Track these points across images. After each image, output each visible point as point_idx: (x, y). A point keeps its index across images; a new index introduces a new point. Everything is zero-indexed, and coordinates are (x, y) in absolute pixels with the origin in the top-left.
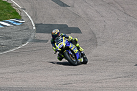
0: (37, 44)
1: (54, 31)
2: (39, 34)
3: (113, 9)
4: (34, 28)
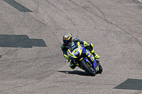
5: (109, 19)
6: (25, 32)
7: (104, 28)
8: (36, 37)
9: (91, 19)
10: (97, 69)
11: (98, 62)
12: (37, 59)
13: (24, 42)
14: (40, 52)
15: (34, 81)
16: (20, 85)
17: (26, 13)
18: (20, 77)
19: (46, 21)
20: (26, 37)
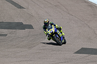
1: (46, 20)
3: (59, 10)
5: (71, 13)
6: (21, 20)
9: (60, 12)
10: (63, 41)
11: (64, 37)
12: (28, 36)
13: (20, 26)
15: (27, 49)
16: (18, 52)
17: (22, 9)
18: (18, 47)
19: (33, 14)
20: (21, 23)
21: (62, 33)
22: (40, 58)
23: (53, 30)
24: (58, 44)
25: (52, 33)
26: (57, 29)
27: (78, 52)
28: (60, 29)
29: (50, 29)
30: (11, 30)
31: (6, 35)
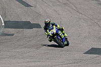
0: (5, 37)
1: (47, 20)
2: (7, 29)
3: (68, 8)
4: (3, 24)
5: (80, 11)
6: (28, 19)
7: (77, 16)
8: (35, 23)
9: (69, 11)
12: (36, 36)
13: (28, 25)
14: (38, 31)
15: (34, 49)
16: (26, 52)
17: (29, 8)
18: (25, 47)
19: (41, 13)
20: (29, 22)
21: (64, 34)
22: (48, 59)
23: (54, 31)
24: (60, 46)
25: (53, 34)
26: (59, 29)
27: (88, 53)
28: (62, 30)
29: (51, 29)
30: (18, 29)
31: (13, 35)
